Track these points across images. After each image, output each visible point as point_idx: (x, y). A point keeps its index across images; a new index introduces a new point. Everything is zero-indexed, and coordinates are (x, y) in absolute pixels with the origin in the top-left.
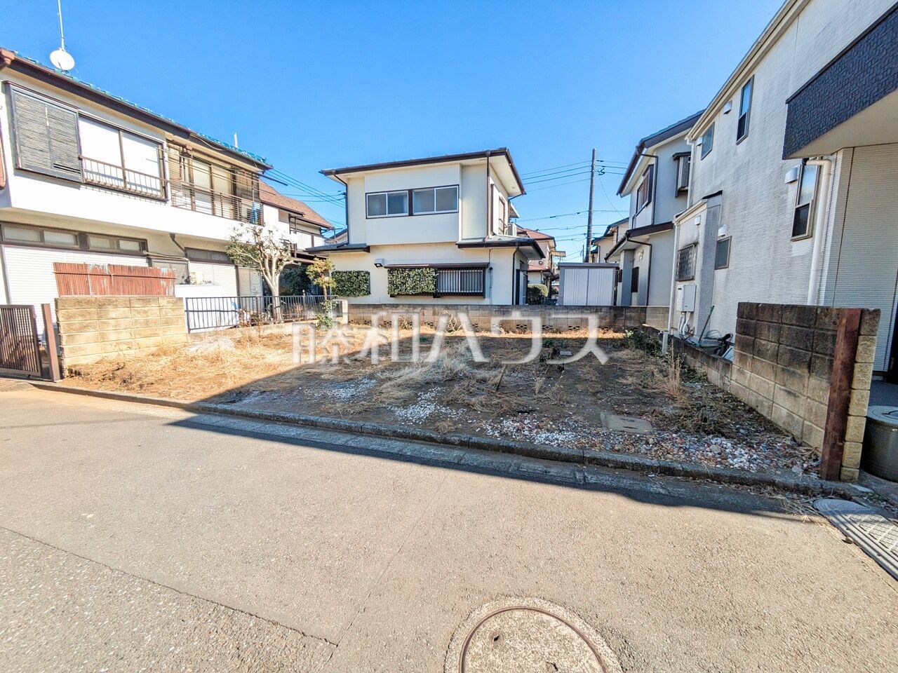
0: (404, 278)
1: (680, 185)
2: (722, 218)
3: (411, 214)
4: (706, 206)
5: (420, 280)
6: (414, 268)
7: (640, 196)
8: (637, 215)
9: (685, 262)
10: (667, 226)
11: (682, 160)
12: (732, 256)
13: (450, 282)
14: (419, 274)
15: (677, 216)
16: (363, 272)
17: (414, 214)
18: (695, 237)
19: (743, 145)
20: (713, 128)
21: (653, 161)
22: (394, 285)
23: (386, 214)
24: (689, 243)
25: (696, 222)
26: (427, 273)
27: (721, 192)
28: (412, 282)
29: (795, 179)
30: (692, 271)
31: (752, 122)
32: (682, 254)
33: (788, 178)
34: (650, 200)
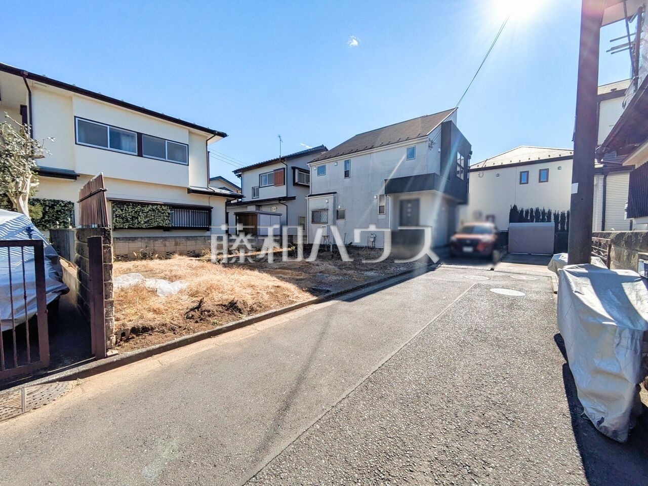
0: (136, 212)
1: (296, 181)
2: (337, 202)
3: (140, 154)
4: (333, 197)
5: (154, 216)
6: (148, 204)
7: (263, 178)
8: (260, 187)
9: (317, 216)
10: (294, 198)
11: (297, 171)
12: (347, 215)
13: (183, 219)
14: (154, 210)
15: (308, 196)
16: (63, 201)
17: (144, 156)
18: (325, 207)
19: (347, 180)
20: (324, 167)
21: (285, 166)
22: (123, 218)
23: (107, 147)
24: (320, 208)
25: (327, 201)
26: (163, 210)
27: (336, 193)
28: (146, 217)
29: (377, 198)
30: (324, 220)
31: (351, 174)
32: (313, 212)
33: (375, 197)
34: (284, 184)
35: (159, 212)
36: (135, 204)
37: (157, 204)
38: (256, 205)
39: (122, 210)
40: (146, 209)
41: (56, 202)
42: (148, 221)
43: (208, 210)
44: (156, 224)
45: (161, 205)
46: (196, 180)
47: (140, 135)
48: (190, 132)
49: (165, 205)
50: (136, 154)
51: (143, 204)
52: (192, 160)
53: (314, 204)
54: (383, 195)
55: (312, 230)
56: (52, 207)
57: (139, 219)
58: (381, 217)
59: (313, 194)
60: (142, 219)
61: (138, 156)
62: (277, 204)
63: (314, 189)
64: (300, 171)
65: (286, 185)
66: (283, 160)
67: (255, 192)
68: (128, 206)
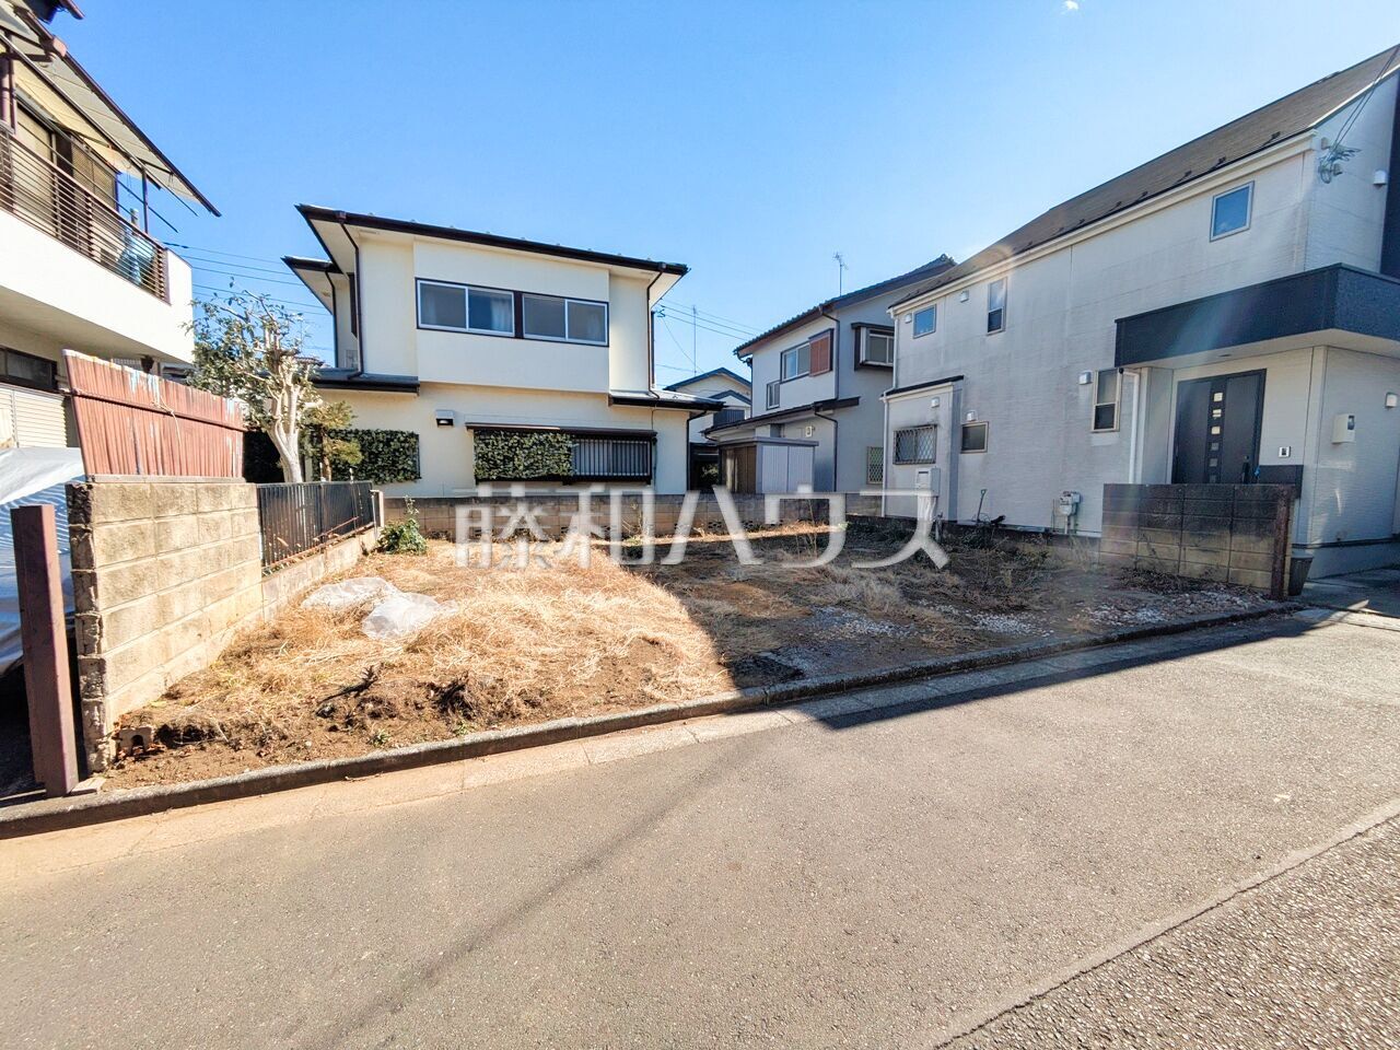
0: (510, 448)
1: (863, 358)
2: (966, 402)
3: (519, 335)
4: (951, 389)
5: (542, 454)
6: (532, 432)
7: (789, 361)
8: (781, 383)
9: (908, 445)
10: (854, 402)
11: (864, 332)
12: (992, 441)
13: (596, 458)
14: (541, 443)
15: (888, 394)
16: (402, 433)
17: (525, 336)
18: (929, 419)
19: (997, 338)
20: (932, 311)
21: (833, 325)
22: (488, 461)
23: (465, 327)
24: (916, 424)
25: (933, 403)
26: (558, 442)
27: (961, 378)
28: (528, 457)
29: (1089, 382)
30: (925, 454)
31: (1009, 319)
32: (899, 435)
33: (1083, 379)
34: (831, 369)
35: (551, 446)
36: (509, 431)
37: (548, 431)
38: (772, 425)
39: (487, 445)
40: (528, 442)
41: (394, 434)
42: (532, 464)
43: (649, 438)
44: (544, 472)
45: (555, 432)
46: (621, 377)
47: (518, 295)
48: (612, 276)
49: (562, 431)
50: (513, 334)
51: (525, 432)
52: (615, 335)
53: (903, 412)
54: (1110, 372)
55: (894, 479)
56: (387, 443)
57: (516, 462)
58: (1105, 438)
59: (901, 387)
60: (521, 461)
61: (516, 337)
62: (812, 418)
63: (904, 377)
64: (872, 332)
65: (833, 373)
66: (827, 309)
67: (773, 394)
68: (497, 435)
